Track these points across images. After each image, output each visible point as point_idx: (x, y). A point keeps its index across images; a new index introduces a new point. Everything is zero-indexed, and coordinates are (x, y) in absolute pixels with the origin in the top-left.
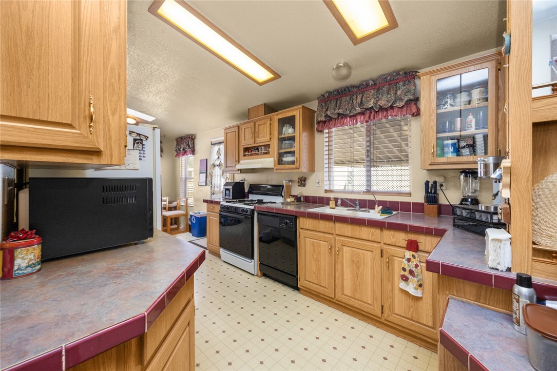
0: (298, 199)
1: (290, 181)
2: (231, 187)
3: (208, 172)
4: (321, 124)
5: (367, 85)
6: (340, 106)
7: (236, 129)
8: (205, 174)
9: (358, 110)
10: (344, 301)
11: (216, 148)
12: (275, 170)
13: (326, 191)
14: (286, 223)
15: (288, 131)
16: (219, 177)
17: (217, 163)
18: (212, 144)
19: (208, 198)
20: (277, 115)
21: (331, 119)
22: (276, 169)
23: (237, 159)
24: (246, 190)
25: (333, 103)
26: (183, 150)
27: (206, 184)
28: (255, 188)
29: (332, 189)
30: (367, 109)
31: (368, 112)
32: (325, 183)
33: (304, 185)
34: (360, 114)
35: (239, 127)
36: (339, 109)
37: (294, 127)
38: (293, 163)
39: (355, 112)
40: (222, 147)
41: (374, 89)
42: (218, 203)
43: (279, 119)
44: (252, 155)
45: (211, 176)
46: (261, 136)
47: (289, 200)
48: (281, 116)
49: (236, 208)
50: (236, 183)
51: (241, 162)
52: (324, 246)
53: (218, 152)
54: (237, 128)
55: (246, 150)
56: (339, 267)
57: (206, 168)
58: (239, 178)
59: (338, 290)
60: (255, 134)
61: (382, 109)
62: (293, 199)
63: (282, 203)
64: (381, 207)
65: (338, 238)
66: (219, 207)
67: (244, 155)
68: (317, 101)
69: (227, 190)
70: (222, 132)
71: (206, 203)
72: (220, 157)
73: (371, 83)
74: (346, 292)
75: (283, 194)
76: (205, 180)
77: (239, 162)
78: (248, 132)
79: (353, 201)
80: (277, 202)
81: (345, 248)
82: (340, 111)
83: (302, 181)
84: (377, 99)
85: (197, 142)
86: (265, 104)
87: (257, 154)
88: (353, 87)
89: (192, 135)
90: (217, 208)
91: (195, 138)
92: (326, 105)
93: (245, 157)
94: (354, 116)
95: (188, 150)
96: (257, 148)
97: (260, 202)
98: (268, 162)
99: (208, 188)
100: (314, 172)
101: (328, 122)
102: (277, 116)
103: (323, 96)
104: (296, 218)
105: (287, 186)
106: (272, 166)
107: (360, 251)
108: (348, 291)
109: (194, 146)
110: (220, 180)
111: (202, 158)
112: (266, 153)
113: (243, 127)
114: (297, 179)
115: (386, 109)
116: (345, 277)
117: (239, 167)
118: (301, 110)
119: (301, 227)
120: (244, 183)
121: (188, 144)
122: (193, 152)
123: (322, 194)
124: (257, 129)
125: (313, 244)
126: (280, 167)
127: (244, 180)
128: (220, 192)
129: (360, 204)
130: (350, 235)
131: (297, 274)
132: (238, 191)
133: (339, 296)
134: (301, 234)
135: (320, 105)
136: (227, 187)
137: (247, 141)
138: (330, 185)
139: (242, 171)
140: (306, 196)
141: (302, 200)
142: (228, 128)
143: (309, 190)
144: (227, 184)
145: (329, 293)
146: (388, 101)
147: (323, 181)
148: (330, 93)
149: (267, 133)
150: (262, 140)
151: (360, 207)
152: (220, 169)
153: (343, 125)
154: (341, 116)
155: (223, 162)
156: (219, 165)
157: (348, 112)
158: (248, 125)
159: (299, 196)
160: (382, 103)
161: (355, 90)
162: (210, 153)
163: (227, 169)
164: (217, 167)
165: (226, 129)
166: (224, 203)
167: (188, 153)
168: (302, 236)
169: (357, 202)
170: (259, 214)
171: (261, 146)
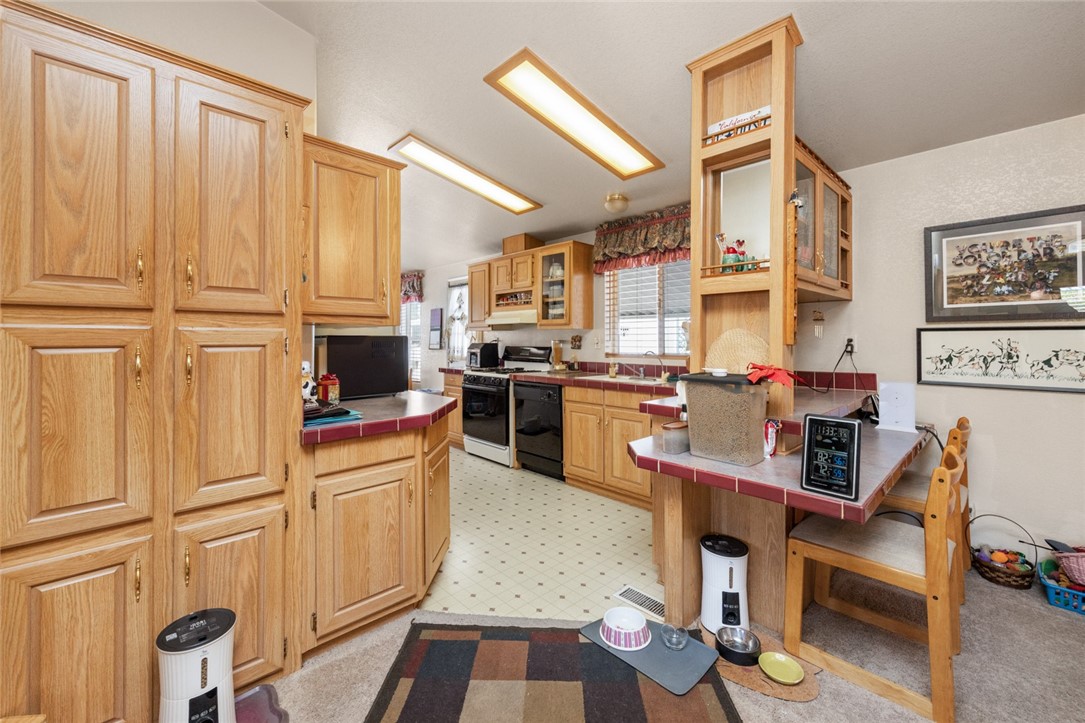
0: (570, 366)
1: (561, 341)
2: (479, 351)
3: (444, 329)
4: (599, 265)
5: (653, 217)
6: (622, 241)
7: (486, 268)
8: (439, 332)
9: (642, 249)
10: (613, 484)
11: (456, 292)
12: (538, 327)
13: (607, 355)
14: (549, 395)
15: (557, 272)
16: (460, 337)
17: (458, 314)
18: (450, 287)
19: (445, 367)
20: (542, 251)
21: (610, 259)
22: (541, 325)
23: (487, 310)
24: (501, 355)
25: (614, 237)
26: (405, 294)
27: (441, 348)
28: (513, 353)
29: (616, 352)
30: (652, 249)
31: (654, 252)
32: (606, 344)
33: (579, 347)
34: (644, 254)
35: (489, 265)
36: (619, 246)
37: (563, 269)
38: (562, 316)
39: (638, 253)
40: (465, 290)
41: (660, 223)
42: (459, 372)
43: (543, 257)
44: (507, 304)
45: (449, 335)
46: (520, 278)
47: (557, 367)
48: (546, 253)
49: (485, 378)
50: (486, 345)
51: (493, 314)
52: (593, 420)
53: (460, 299)
54: (487, 266)
55: (500, 297)
56: (608, 444)
57: (440, 323)
58: (490, 337)
59: (608, 472)
60: (512, 275)
61: (667, 250)
62: (564, 367)
63: (549, 372)
64: (668, 374)
65: (607, 409)
66: (462, 378)
67: (497, 305)
68: (594, 233)
69: (473, 354)
70: (466, 270)
71: (443, 374)
72: (463, 306)
73: (657, 215)
74: (615, 474)
75: (551, 360)
76: (438, 340)
77: (489, 315)
78: (502, 271)
79: (637, 367)
80: (542, 370)
81: (615, 422)
82: (621, 249)
83: (577, 342)
84: (664, 236)
85: (427, 281)
86: (526, 234)
87: (516, 304)
88: (637, 217)
89: (419, 272)
90: (460, 380)
91: (423, 276)
92: (605, 239)
93: (499, 308)
94: (638, 256)
95: (413, 295)
96: (514, 295)
97: (520, 370)
98: (529, 314)
99: (444, 352)
100: (592, 328)
101: (607, 262)
102: (541, 253)
103: (601, 226)
104: (560, 387)
105: (556, 349)
106: (534, 320)
107: (630, 423)
108: (617, 473)
109: (421, 288)
110: (462, 340)
111: (434, 308)
112: (527, 303)
113: (495, 265)
114: (570, 339)
115: (674, 250)
116: (615, 455)
117: (490, 321)
118: (572, 245)
119: (567, 398)
120: (496, 345)
121: (413, 286)
122: (420, 297)
123: (603, 359)
124: (514, 269)
125: (580, 420)
126: (545, 321)
127: (498, 340)
128: (462, 359)
129: (644, 370)
130: (619, 405)
131: (562, 459)
132: (488, 355)
133: (610, 480)
134: (567, 407)
135: (598, 239)
136: (473, 351)
137: (501, 286)
138: (614, 346)
139: (494, 327)
140: (582, 363)
141: (576, 367)
142: (476, 265)
143: (586, 355)
144: (472, 346)
145: (597, 477)
146: (674, 241)
147: (603, 341)
148: (609, 223)
149: (529, 273)
150: (522, 284)
151: (645, 375)
152: (463, 324)
153: (625, 266)
154: (622, 256)
155: (467, 313)
156: (461, 319)
157: (630, 252)
158: (502, 263)
159: (572, 362)
160: (668, 242)
161: (639, 222)
162: (448, 300)
163: (473, 325)
164: (457, 322)
165: (470, 267)
166: (470, 373)
167: (413, 298)
168: (568, 411)
169: (641, 369)
170: (515, 385)
171: (520, 293)
